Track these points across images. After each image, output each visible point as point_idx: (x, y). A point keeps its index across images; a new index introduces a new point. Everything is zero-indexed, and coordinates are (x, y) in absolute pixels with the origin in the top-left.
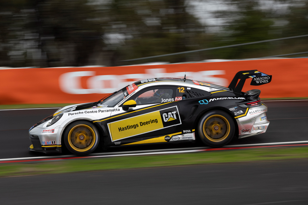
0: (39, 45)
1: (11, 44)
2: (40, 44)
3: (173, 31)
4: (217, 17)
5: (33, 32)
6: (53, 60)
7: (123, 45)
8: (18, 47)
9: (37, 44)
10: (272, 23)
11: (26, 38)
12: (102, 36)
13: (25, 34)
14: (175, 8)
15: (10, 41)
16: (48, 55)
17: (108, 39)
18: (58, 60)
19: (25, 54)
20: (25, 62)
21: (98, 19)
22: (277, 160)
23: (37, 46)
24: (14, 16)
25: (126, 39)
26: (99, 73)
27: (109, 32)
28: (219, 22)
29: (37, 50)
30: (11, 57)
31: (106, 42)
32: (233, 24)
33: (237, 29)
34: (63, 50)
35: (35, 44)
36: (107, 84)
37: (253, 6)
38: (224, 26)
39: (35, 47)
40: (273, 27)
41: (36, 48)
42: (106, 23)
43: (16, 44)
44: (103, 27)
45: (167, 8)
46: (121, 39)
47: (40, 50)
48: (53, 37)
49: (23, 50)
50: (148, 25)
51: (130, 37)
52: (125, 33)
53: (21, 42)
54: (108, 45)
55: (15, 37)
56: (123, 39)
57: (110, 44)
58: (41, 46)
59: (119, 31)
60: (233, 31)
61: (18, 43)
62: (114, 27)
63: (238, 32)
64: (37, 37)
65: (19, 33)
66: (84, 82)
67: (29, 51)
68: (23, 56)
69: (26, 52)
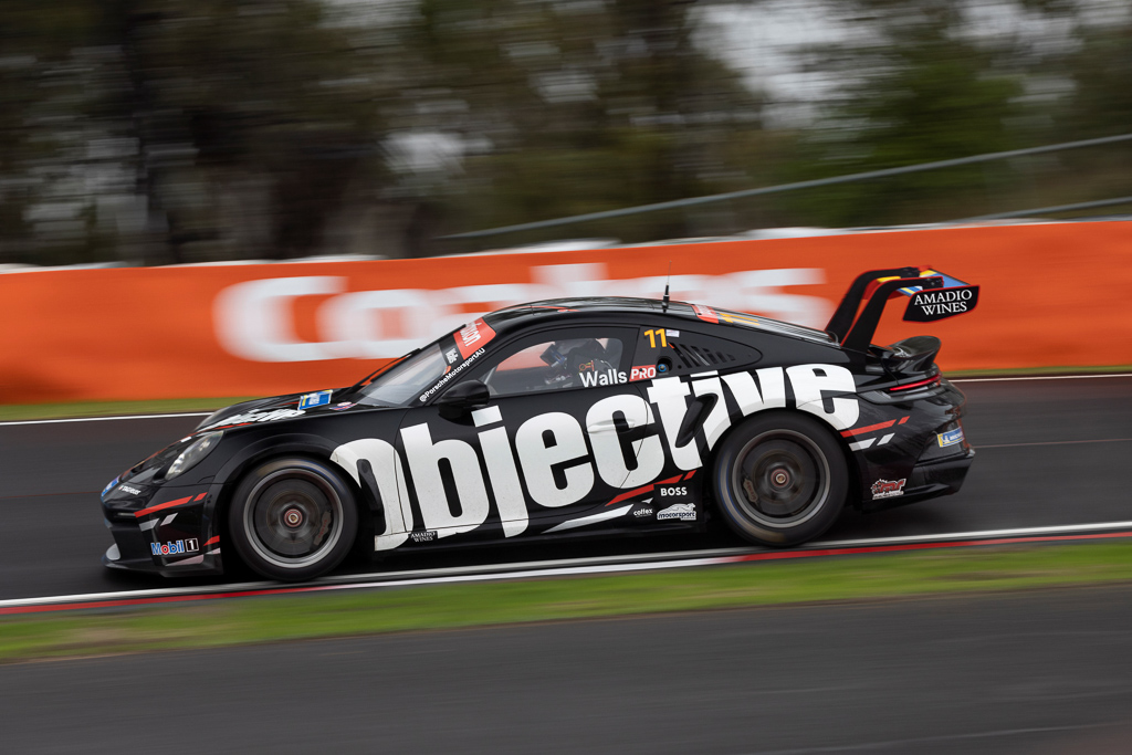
0: (139, 181)
1: (36, 175)
2: (145, 175)
3: (642, 121)
4: (807, 69)
5: (117, 134)
6: (194, 237)
7: (456, 177)
8: (61, 188)
9: (131, 176)
10: (1017, 90)
11: (92, 155)
12: (381, 143)
13: (91, 142)
14: (650, 38)
15: (32, 166)
16: (173, 219)
17: (404, 154)
18: (212, 235)
19: (90, 214)
20: (91, 244)
21: (360, 81)
22: (995, 592)
23: (133, 186)
24: (46, 73)
25: (468, 154)
26: (358, 281)
27: (407, 129)
28: (815, 86)
29: (132, 198)
30: (39, 227)
31: (396, 165)
32: (864, 95)
33: (877, 114)
34: (229, 199)
35: (122, 179)
36: (392, 324)
37: (945, 27)
38: (830, 104)
39: (124, 186)
40: (1019, 103)
41: (129, 191)
42: (392, 97)
43: (52, 178)
44: (385, 111)
45: (621, 35)
46: (448, 155)
47: (144, 199)
48: (192, 151)
49: (83, 200)
50: (552, 100)
51: (482, 144)
52: (463, 133)
53: (74, 169)
54: (401, 176)
55: (51, 151)
56: (455, 155)
57: (411, 174)
58: (148, 182)
59: (442, 124)
60: (864, 119)
61: (64, 175)
62: (423, 109)
63: (884, 125)
64: (133, 151)
65: (64, 136)
66: (305, 318)
67: (104, 201)
68: (81, 224)
69: (94, 208)
